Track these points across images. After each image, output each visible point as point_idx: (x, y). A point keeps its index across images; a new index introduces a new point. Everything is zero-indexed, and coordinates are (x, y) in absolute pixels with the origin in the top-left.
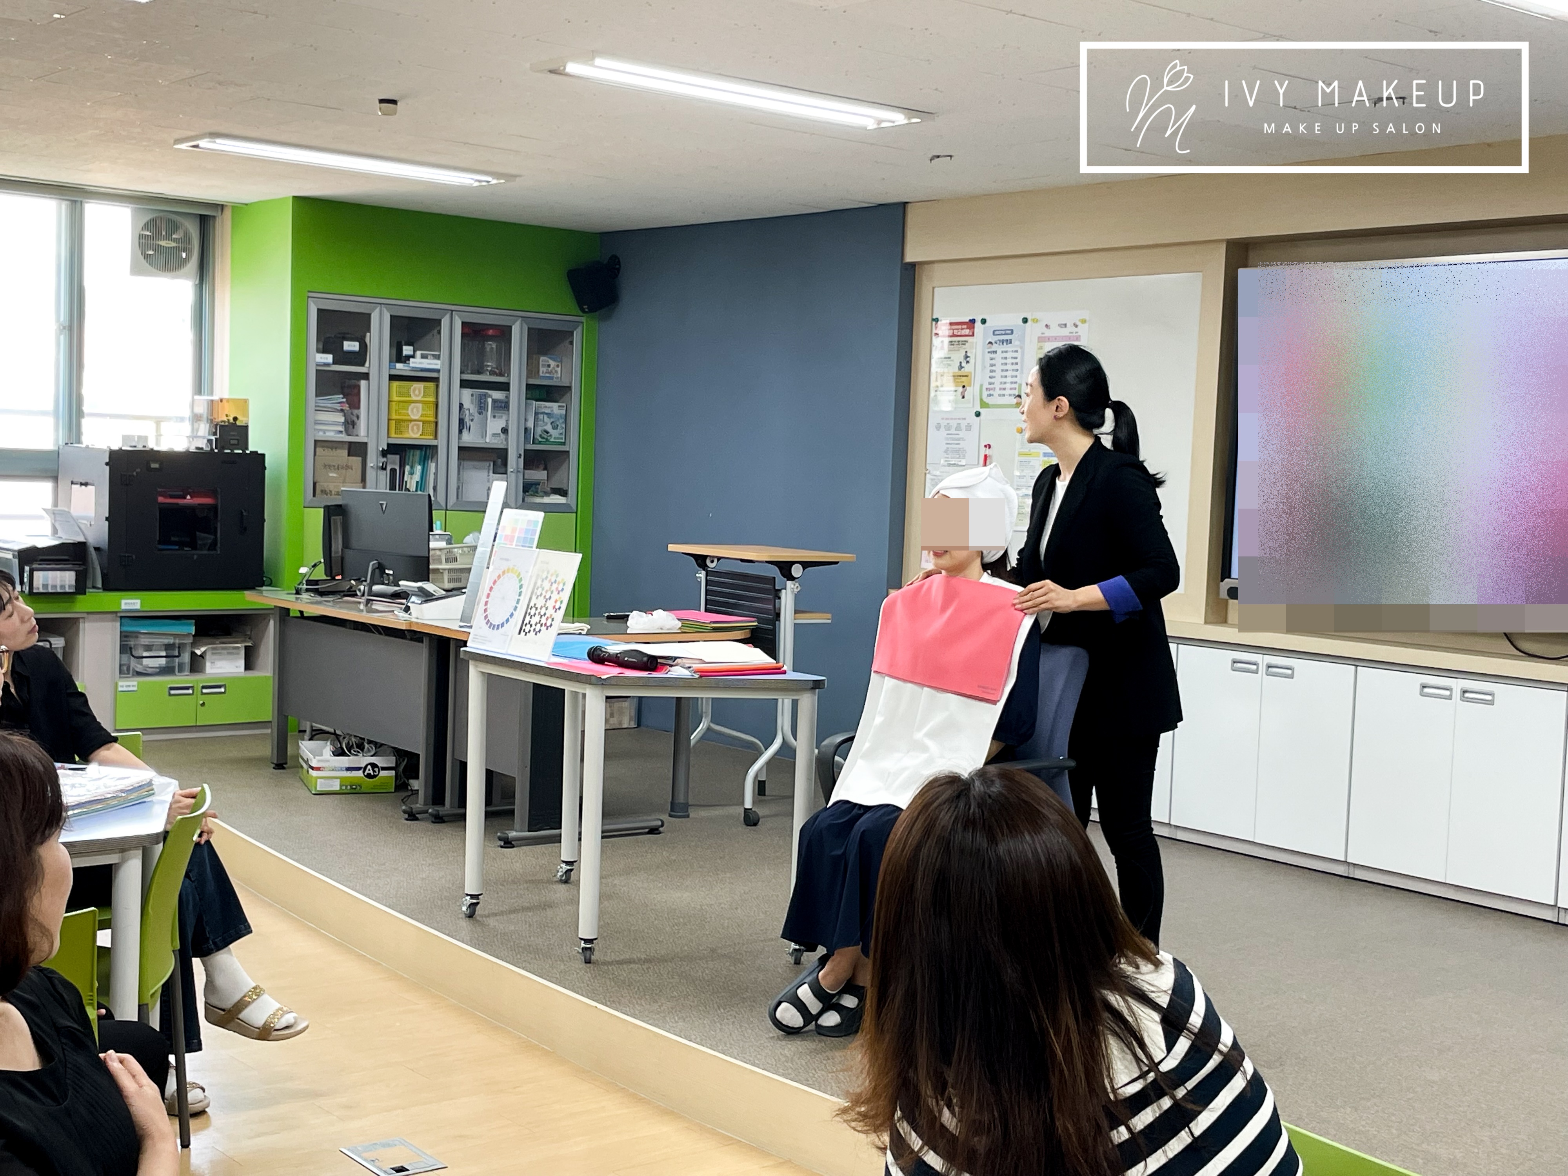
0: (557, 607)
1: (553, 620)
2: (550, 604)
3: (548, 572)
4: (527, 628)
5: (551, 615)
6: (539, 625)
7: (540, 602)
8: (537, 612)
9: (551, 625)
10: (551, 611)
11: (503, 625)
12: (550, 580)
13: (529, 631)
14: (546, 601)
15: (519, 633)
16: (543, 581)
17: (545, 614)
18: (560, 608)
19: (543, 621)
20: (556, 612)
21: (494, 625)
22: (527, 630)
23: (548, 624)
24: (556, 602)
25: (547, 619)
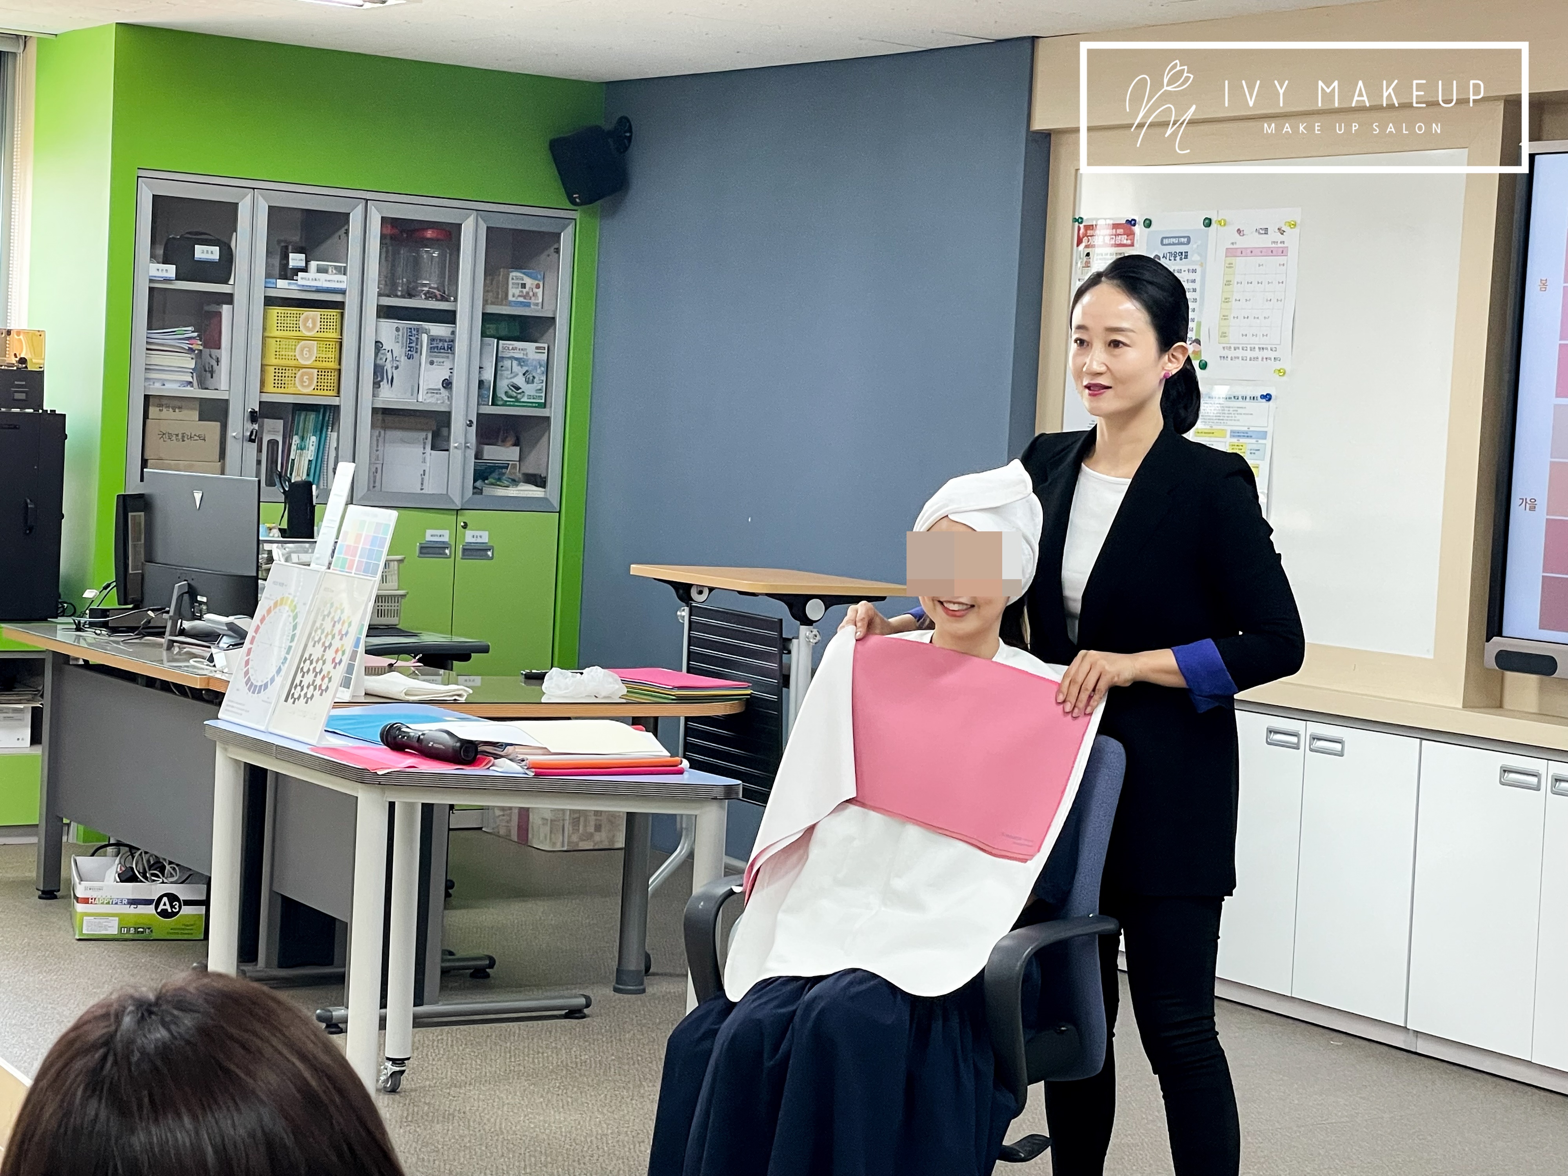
0: (337, 660)
1: (330, 680)
2: (330, 655)
3: (332, 606)
4: (297, 692)
5: (329, 672)
7: (316, 652)
8: (312, 668)
9: (327, 689)
10: (329, 667)
11: (266, 686)
12: (333, 618)
13: (299, 698)
14: (324, 651)
15: (286, 700)
16: (323, 619)
17: (321, 671)
18: (340, 663)
19: (319, 681)
20: (335, 668)
21: (256, 686)
22: (296, 696)
23: (324, 687)
24: (337, 651)
25: (323, 679)
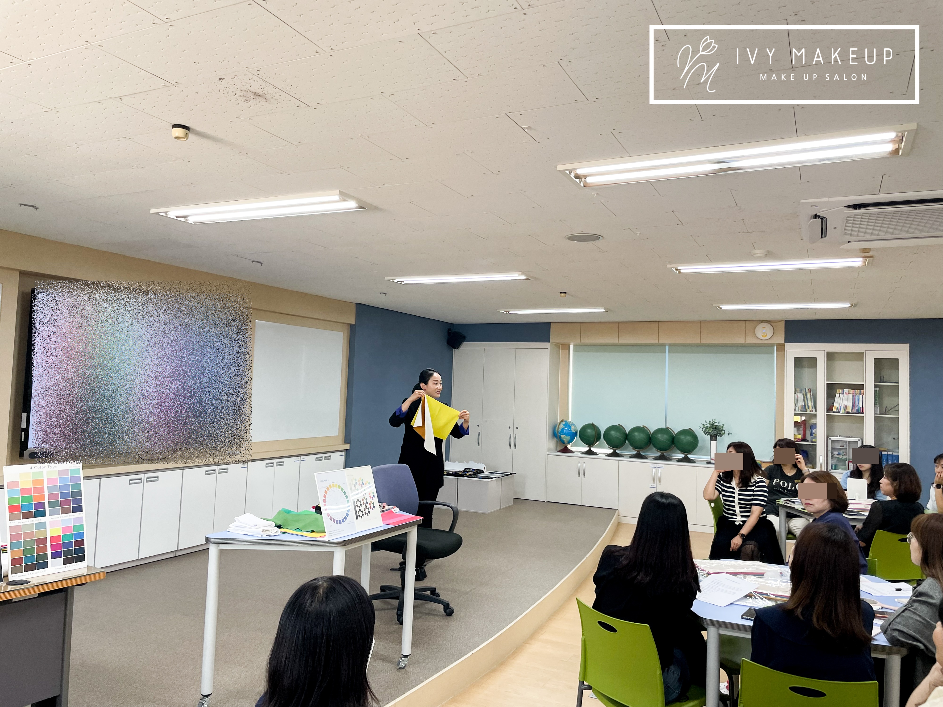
0: (372, 496)
1: (373, 504)
3: (356, 480)
4: (361, 514)
5: (371, 502)
6: (367, 510)
8: (362, 503)
9: (374, 507)
11: (346, 518)
12: (359, 484)
13: (363, 515)
15: (357, 519)
16: (355, 486)
17: (367, 503)
18: (374, 496)
19: (368, 506)
20: (373, 499)
21: (340, 521)
22: (361, 515)
23: (372, 507)
24: (370, 494)
25: (370, 504)
